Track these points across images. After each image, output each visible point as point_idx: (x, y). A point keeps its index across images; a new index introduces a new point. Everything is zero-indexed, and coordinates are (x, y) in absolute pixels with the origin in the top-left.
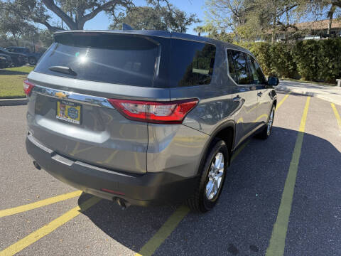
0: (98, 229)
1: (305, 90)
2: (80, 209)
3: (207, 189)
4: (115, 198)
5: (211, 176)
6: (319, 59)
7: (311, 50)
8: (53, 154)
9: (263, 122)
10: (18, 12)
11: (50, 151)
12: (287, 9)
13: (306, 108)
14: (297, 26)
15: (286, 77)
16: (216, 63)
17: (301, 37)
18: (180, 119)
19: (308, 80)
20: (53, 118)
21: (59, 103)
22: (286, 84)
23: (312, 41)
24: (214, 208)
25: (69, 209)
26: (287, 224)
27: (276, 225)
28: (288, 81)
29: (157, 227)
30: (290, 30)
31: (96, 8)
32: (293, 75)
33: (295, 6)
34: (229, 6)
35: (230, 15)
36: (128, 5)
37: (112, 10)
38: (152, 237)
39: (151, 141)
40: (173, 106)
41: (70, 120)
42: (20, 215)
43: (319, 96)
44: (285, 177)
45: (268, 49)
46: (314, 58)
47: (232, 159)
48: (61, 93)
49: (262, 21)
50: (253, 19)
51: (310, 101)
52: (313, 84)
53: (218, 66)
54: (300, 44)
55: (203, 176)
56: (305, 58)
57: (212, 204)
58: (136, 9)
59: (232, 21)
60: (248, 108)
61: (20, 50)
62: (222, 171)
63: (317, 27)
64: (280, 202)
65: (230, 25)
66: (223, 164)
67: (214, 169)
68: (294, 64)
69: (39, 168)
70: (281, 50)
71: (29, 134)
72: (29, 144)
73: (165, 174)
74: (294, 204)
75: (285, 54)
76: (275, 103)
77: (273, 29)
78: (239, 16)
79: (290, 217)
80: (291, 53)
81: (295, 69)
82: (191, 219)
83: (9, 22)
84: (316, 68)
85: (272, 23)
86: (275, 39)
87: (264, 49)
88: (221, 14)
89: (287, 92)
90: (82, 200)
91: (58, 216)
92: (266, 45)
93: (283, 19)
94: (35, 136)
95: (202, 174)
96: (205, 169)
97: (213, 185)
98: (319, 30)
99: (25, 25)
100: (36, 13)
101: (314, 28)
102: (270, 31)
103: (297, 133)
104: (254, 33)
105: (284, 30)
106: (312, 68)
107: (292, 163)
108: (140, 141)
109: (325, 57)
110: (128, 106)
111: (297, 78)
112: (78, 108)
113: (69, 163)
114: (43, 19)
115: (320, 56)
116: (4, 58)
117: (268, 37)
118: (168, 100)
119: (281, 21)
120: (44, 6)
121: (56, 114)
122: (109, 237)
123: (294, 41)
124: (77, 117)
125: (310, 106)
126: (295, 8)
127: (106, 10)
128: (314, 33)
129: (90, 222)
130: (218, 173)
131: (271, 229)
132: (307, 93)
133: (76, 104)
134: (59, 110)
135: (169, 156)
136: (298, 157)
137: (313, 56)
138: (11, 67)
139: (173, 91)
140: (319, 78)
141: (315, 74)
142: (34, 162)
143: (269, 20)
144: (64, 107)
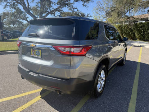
0: (49, 105)
1: (139, 44)
2: (41, 97)
3: (98, 87)
4: (56, 91)
5: (99, 81)
6: (145, 31)
7: (141, 27)
8: (29, 72)
9: (122, 58)
10: (15, 16)
11: (28, 70)
12: (129, 10)
13: (141, 52)
14: (134, 17)
15: (130, 39)
16: (99, 33)
17: (136, 22)
18: (84, 54)
19: (141, 40)
20: (29, 56)
21: (32, 49)
22: (131, 42)
23: (141, 23)
24: (101, 96)
25: (36, 97)
26: (136, 103)
27: (130, 104)
28: (132, 41)
29: (75, 104)
30: (131, 19)
31: (47, 13)
32: (134, 38)
33: (133, 8)
34: (104, 10)
35: (104, 14)
36: (61, 11)
37: (54, 13)
38: (73, 109)
39: (72, 63)
40: (81, 48)
41: (36, 56)
42: (15, 99)
43: (146, 47)
44: (133, 82)
45: (122, 28)
46: (143, 30)
47: (108, 74)
48: (33, 45)
49: (119, 15)
50: (115, 15)
51: (142, 49)
52: (143, 42)
53: (100, 34)
54: (136, 25)
55: (95, 81)
56: (139, 30)
57: (100, 94)
58: (64, 13)
59: (105, 16)
60: (115, 52)
61: (16, 32)
62: (104, 79)
63: (143, 17)
64: (132, 93)
65: (104, 18)
66: (104, 75)
67: (100, 78)
68: (134, 34)
69: (23, 78)
70: (128, 28)
71: (19, 64)
72: (19, 68)
73: (78, 79)
74: (138, 94)
75: (130, 29)
76: (126, 49)
77: (123, 19)
78: (108, 14)
79: (137, 100)
80: (132, 29)
81: (134, 36)
82: (91, 101)
83: (12, 21)
84: (144, 34)
85: (123, 16)
86: (125, 23)
87: (120, 27)
88: (100, 13)
89: (131, 45)
90: (42, 93)
91: (32, 100)
92: (121, 25)
93: (128, 14)
94: (22, 64)
95: (95, 80)
96: (96, 77)
97: (100, 85)
98: (144, 18)
99: (18, 21)
100: (22, 16)
101: (142, 17)
102: (122, 20)
103: (137, 62)
104: (115, 21)
105: (128, 19)
106: (142, 35)
107: (136, 76)
108: (67, 64)
109: (148, 29)
110: (62, 49)
111: (136, 39)
112: (40, 51)
113: (36, 75)
114: (25, 18)
115: (146, 29)
116: (9, 35)
117: (121, 22)
118: (79, 45)
119: (127, 15)
120: (26, 13)
121: (31, 54)
122: (54, 109)
123: (133, 23)
124: (39, 55)
125: (142, 51)
126: (133, 9)
127: (52, 14)
128: (142, 20)
129: (45, 102)
130: (102, 80)
131: (128, 105)
132: (140, 45)
133: (39, 49)
134: (32, 52)
135: (80, 72)
136: (139, 73)
137: (142, 30)
138: (12, 39)
139: (81, 41)
140: (146, 39)
141: (144, 37)
142: (21, 76)
143: (121, 15)
144: (34, 51)
